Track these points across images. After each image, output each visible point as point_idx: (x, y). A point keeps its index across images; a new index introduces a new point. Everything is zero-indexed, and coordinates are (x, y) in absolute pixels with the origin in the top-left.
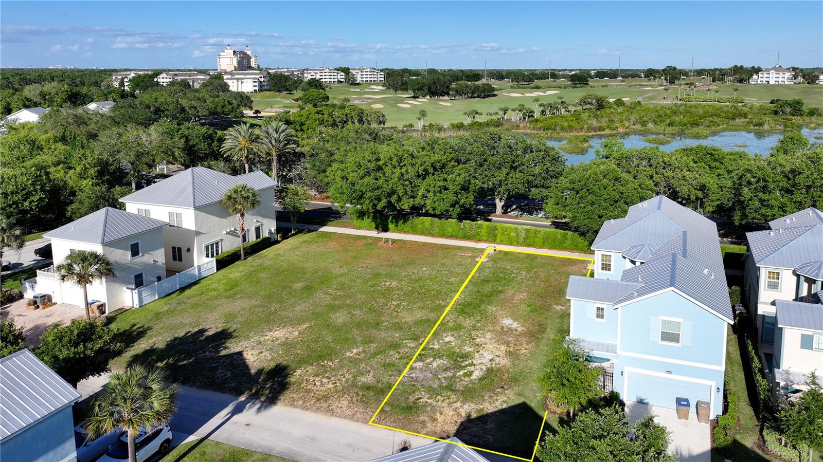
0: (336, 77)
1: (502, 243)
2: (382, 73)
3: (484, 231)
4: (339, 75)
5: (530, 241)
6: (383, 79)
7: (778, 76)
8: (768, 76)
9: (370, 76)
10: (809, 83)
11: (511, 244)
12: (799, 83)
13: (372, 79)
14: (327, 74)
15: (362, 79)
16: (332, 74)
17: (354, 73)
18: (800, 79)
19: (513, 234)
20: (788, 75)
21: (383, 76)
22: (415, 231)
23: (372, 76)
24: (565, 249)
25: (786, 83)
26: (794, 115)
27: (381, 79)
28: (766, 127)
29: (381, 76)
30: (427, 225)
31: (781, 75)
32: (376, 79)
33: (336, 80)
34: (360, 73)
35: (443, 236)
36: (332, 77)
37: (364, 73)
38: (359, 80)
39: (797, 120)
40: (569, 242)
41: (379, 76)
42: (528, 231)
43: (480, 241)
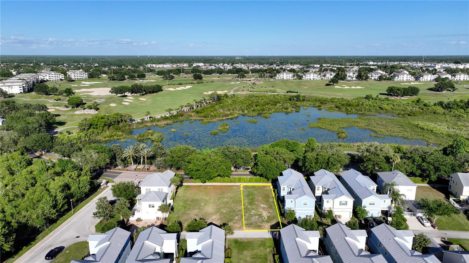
0: (59, 77)
1: (242, 182)
2: (86, 74)
3: (237, 180)
4: (60, 76)
5: (251, 181)
6: (87, 77)
7: (287, 75)
8: (283, 75)
9: (80, 76)
10: (299, 79)
11: (245, 183)
12: (295, 79)
13: (81, 77)
14: (53, 75)
15: (75, 78)
16: (56, 75)
17: (70, 74)
18: (296, 77)
19: (246, 180)
20: (291, 75)
21: (87, 75)
22: (215, 182)
23: (81, 76)
24: (260, 182)
25: (290, 79)
26: (297, 101)
27: (86, 77)
28: (289, 110)
29: (86, 75)
30: (219, 179)
31: (288, 75)
32: (83, 77)
33: (59, 79)
34: (73, 74)
35: (224, 182)
36: (56, 77)
37: (76, 74)
38: (73, 78)
39: (299, 103)
40: (262, 180)
41: (85, 75)
42: (250, 178)
43: (235, 183)
